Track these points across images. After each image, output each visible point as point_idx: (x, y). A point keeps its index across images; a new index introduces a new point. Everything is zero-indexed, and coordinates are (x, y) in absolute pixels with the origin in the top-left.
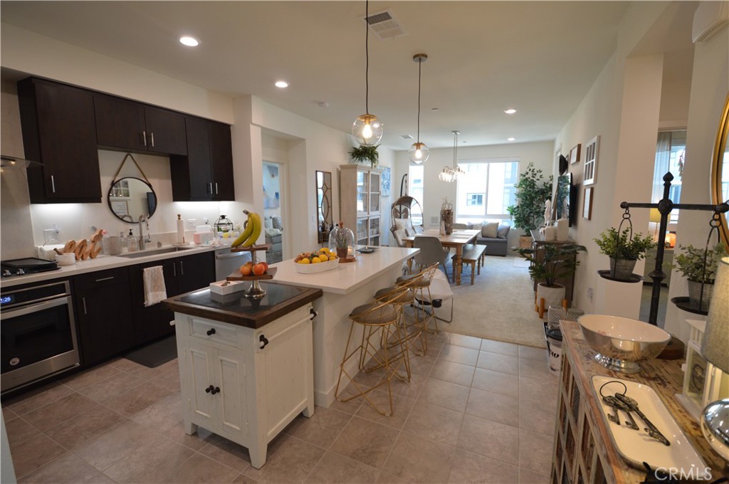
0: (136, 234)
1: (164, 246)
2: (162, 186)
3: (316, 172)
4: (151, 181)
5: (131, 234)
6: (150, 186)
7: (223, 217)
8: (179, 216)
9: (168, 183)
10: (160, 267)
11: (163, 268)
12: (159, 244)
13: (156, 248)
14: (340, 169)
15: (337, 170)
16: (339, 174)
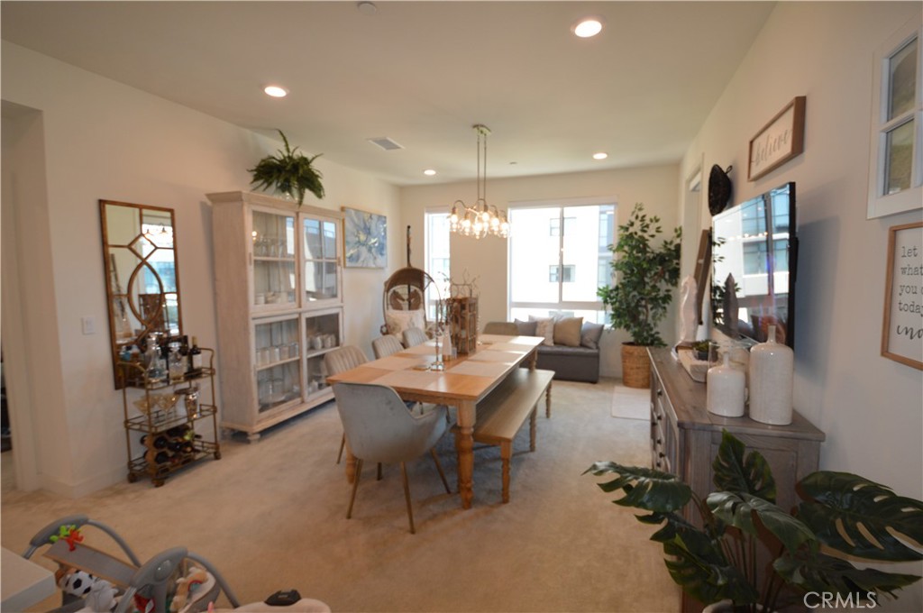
3: (102, 204)
14: (209, 203)
15: (203, 204)
16: (208, 214)
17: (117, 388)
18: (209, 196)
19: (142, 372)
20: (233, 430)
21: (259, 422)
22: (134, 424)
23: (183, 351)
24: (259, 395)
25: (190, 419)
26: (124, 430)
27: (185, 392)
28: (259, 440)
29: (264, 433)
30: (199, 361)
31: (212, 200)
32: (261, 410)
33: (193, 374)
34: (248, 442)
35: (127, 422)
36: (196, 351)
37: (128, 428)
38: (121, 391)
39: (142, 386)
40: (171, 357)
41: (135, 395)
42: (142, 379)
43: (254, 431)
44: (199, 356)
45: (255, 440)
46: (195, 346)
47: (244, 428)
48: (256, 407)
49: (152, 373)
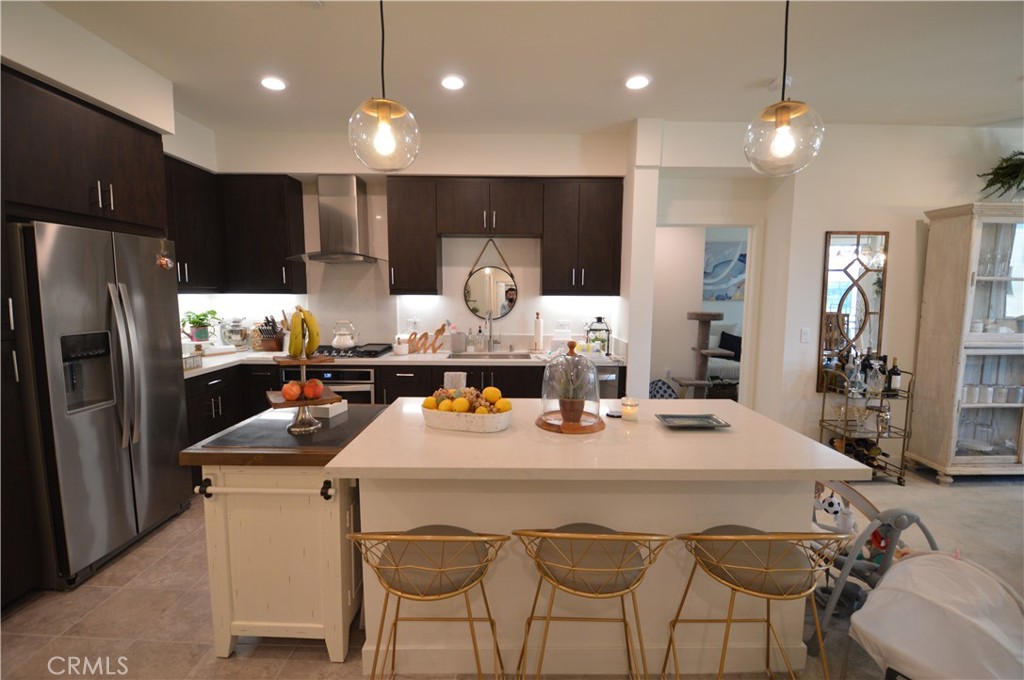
0: (486, 332)
1: (517, 351)
2: (528, 275)
3: (828, 235)
4: (514, 270)
5: (480, 331)
6: (512, 276)
7: (599, 320)
8: (538, 314)
9: (536, 273)
10: (463, 375)
11: (468, 376)
12: (511, 348)
13: (506, 351)
14: (927, 220)
15: (920, 223)
16: (924, 232)
17: (818, 390)
18: (928, 214)
19: (845, 380)
20: (918, 463)
21: (954, 465)
22: (831, 425)
23: (883, 370)
24: (959, 436)
25: (879, 435)
26: (819, 427)
27: (879, 410)
28: (951, 485)
29: (959, 479)
30: (897, 382)
31: (931, 219)
32: (958, 453)
33: (890, 393)
34: (938, 482)
35: (822, 421)
36: (895, 372)
37: (822, 427)
38: (822, 394)
39: (842, 392)
40: (870, 373)
41: (833, 400)
42: (844, 387)
43: (948, 473)
44: (899, 377)
45: (946, 483)
46: (895, 367)
47: (934, 466)
48: (954, 449)
49: (853, 384)
